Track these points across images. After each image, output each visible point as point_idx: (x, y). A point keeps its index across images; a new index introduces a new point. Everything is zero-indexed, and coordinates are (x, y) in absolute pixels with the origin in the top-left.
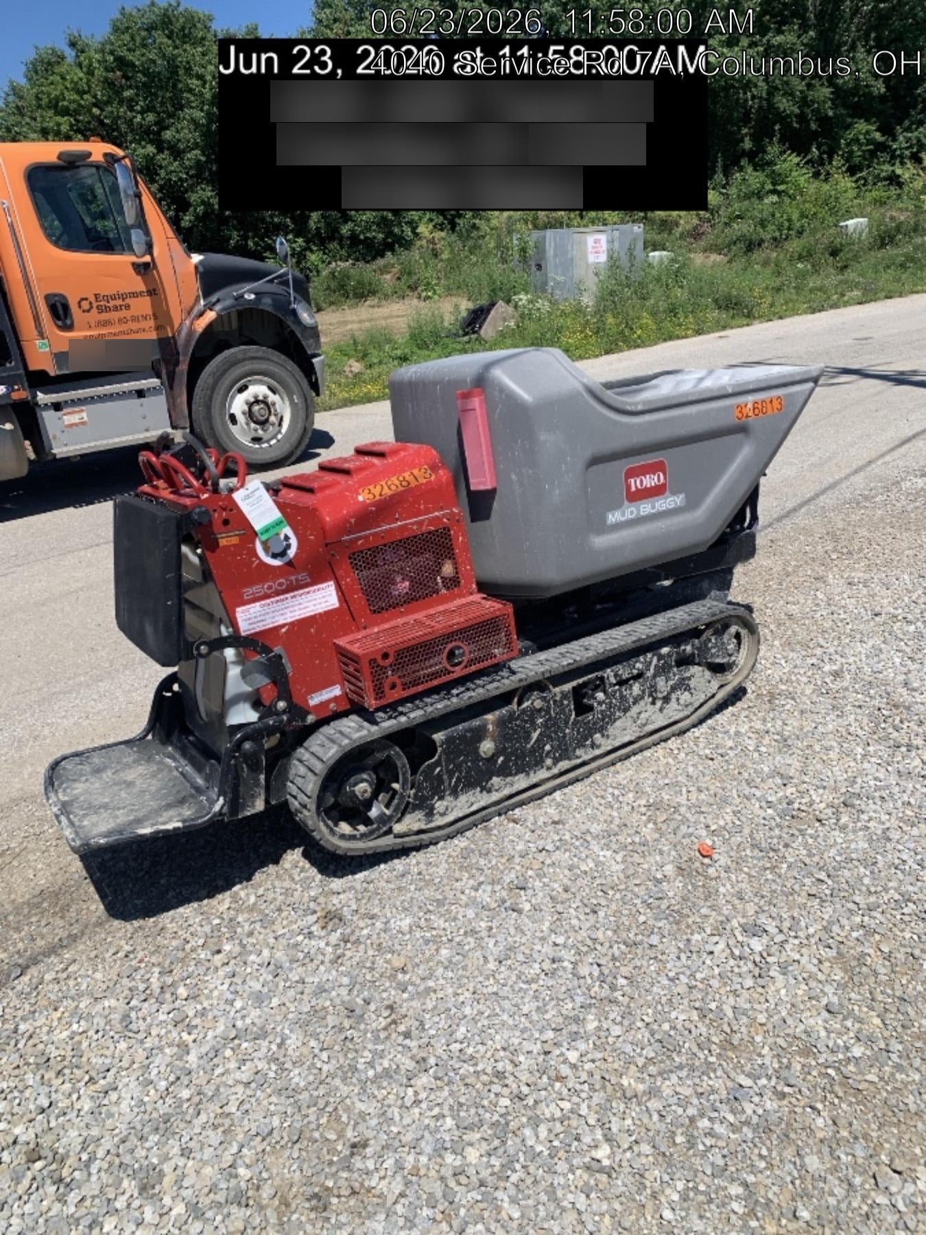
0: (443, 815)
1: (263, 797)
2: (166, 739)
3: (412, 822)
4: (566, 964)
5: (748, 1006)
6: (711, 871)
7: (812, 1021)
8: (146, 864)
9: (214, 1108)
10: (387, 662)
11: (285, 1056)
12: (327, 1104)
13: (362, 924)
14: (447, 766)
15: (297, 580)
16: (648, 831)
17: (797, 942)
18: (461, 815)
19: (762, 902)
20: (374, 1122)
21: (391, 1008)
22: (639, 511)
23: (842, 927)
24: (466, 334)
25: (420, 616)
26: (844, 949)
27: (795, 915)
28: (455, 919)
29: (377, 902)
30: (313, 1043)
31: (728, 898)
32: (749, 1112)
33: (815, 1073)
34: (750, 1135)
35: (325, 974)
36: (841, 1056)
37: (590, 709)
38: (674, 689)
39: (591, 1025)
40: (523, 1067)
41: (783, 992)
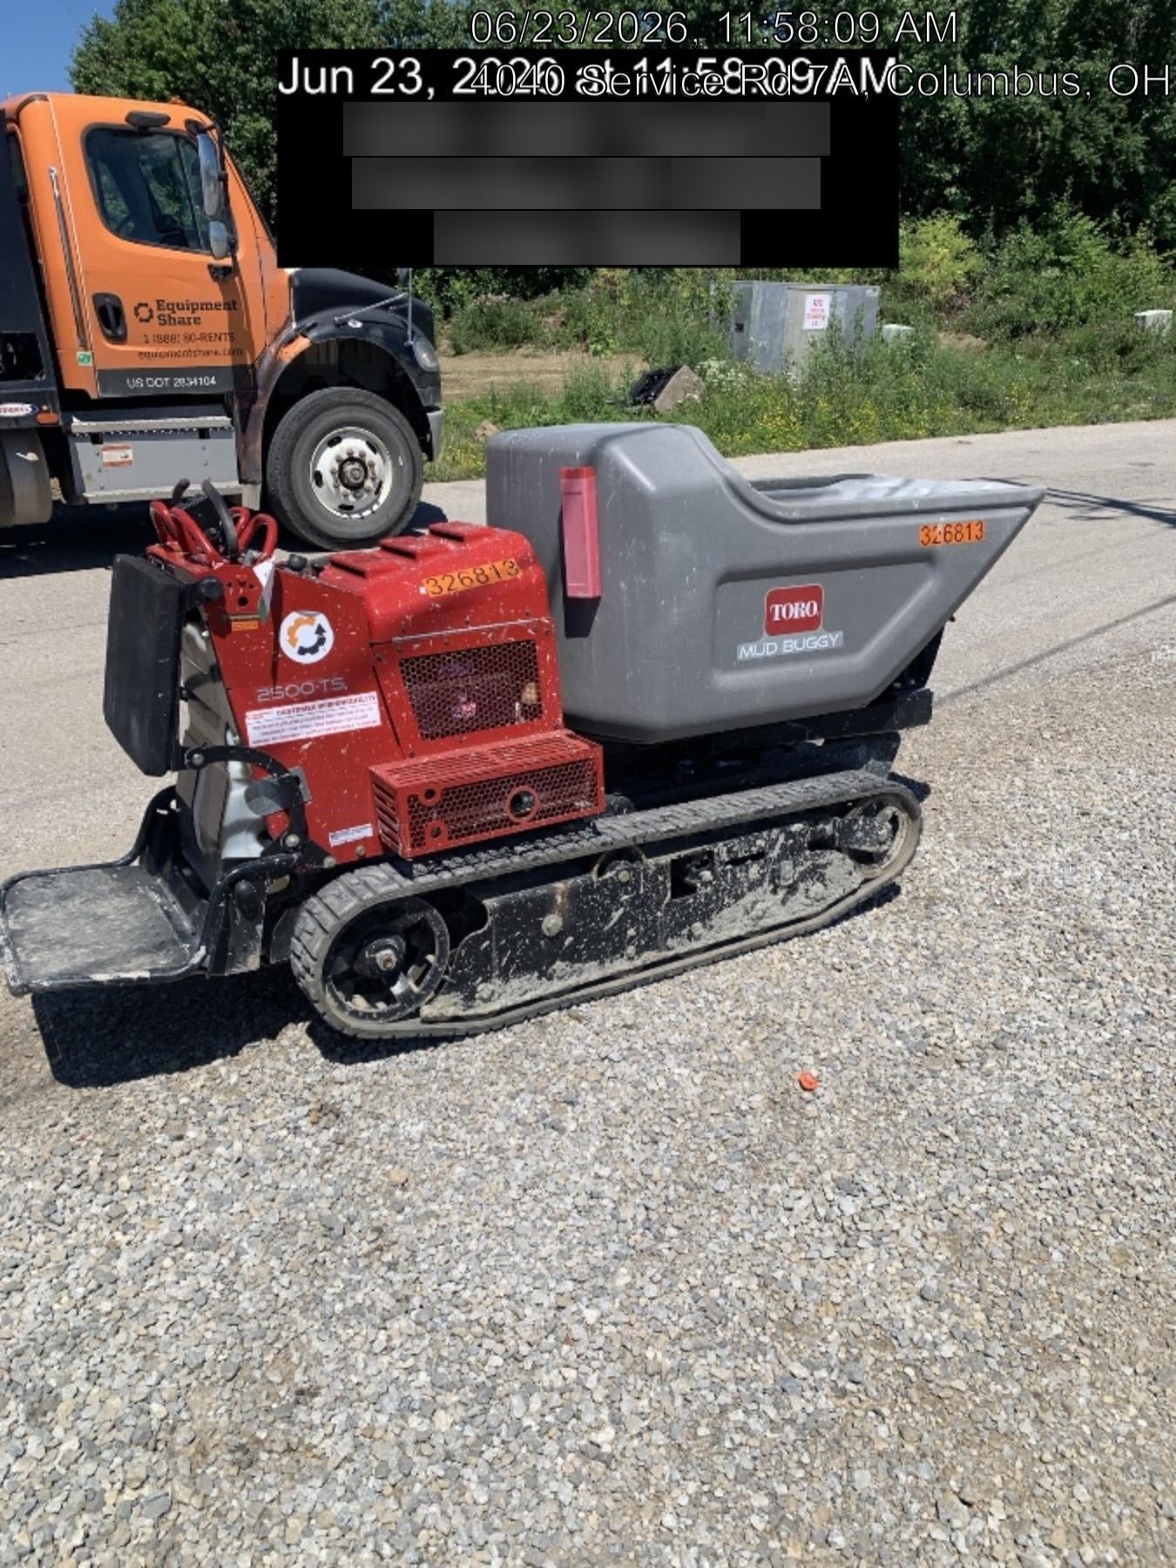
0: (486, 1001)
1: (258, 953)
2: (155, 867)
3: (446, 1005)
4: (605, 1202)
5: (822, 1279)
6: (811, 1110)
7: (898, 1307)
8: (113, 1020)
9: (137, 1327)
10: (430, 802)
11: (236, 1274)
12: (278, 1338)
13: (362, 1124)
14: (498, 941)
15: (329, 684)
16: (741, 1050)
17: (900, 1208)
18: (510, 1004)
19: (866, 1155)
20: (330, 1367)
21: (379, 1230)
22: (780, 646)
23: (961, 1196)
24: (636, 403)
25: (484, 749)
26: (957, 1223)
27: (906, 1174)
28: (479, 1131)
29: (386, 1099)
30: (274, 1263)
31: (826, 1145)
32: (797, 1407)
33: (889, 1371)
34: (792, 1437)
35: (305, 1180)
36: (925, 1354)
37: (692, 890)
38: (803, 877)
39: (622, 1280)
40: (527, 1321)
41: (871, 1267)
